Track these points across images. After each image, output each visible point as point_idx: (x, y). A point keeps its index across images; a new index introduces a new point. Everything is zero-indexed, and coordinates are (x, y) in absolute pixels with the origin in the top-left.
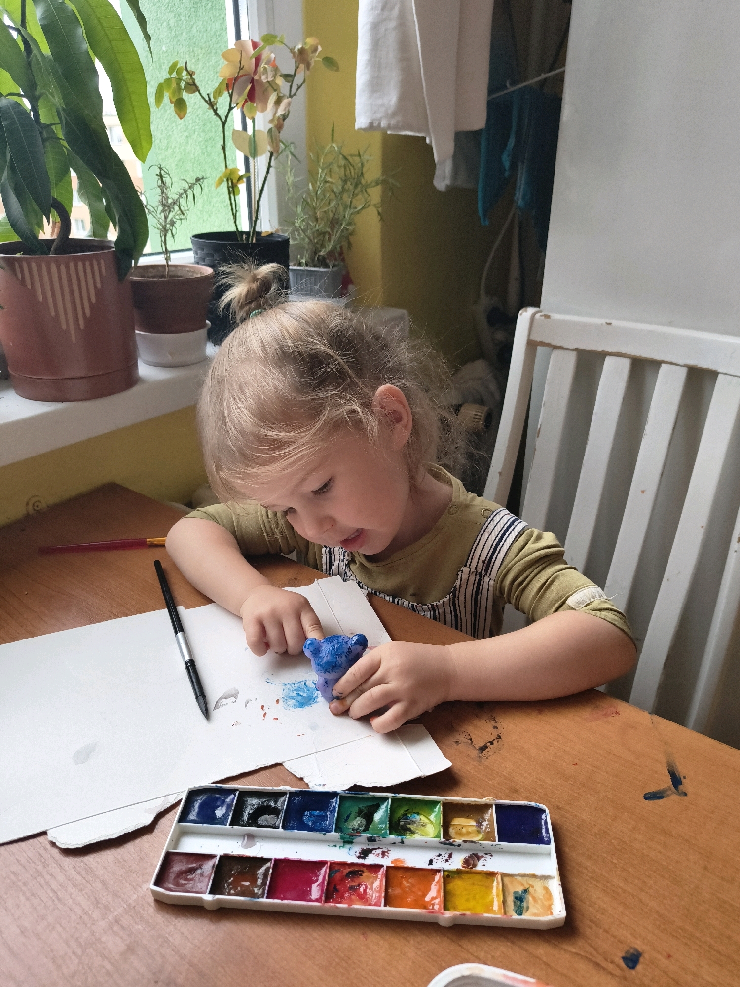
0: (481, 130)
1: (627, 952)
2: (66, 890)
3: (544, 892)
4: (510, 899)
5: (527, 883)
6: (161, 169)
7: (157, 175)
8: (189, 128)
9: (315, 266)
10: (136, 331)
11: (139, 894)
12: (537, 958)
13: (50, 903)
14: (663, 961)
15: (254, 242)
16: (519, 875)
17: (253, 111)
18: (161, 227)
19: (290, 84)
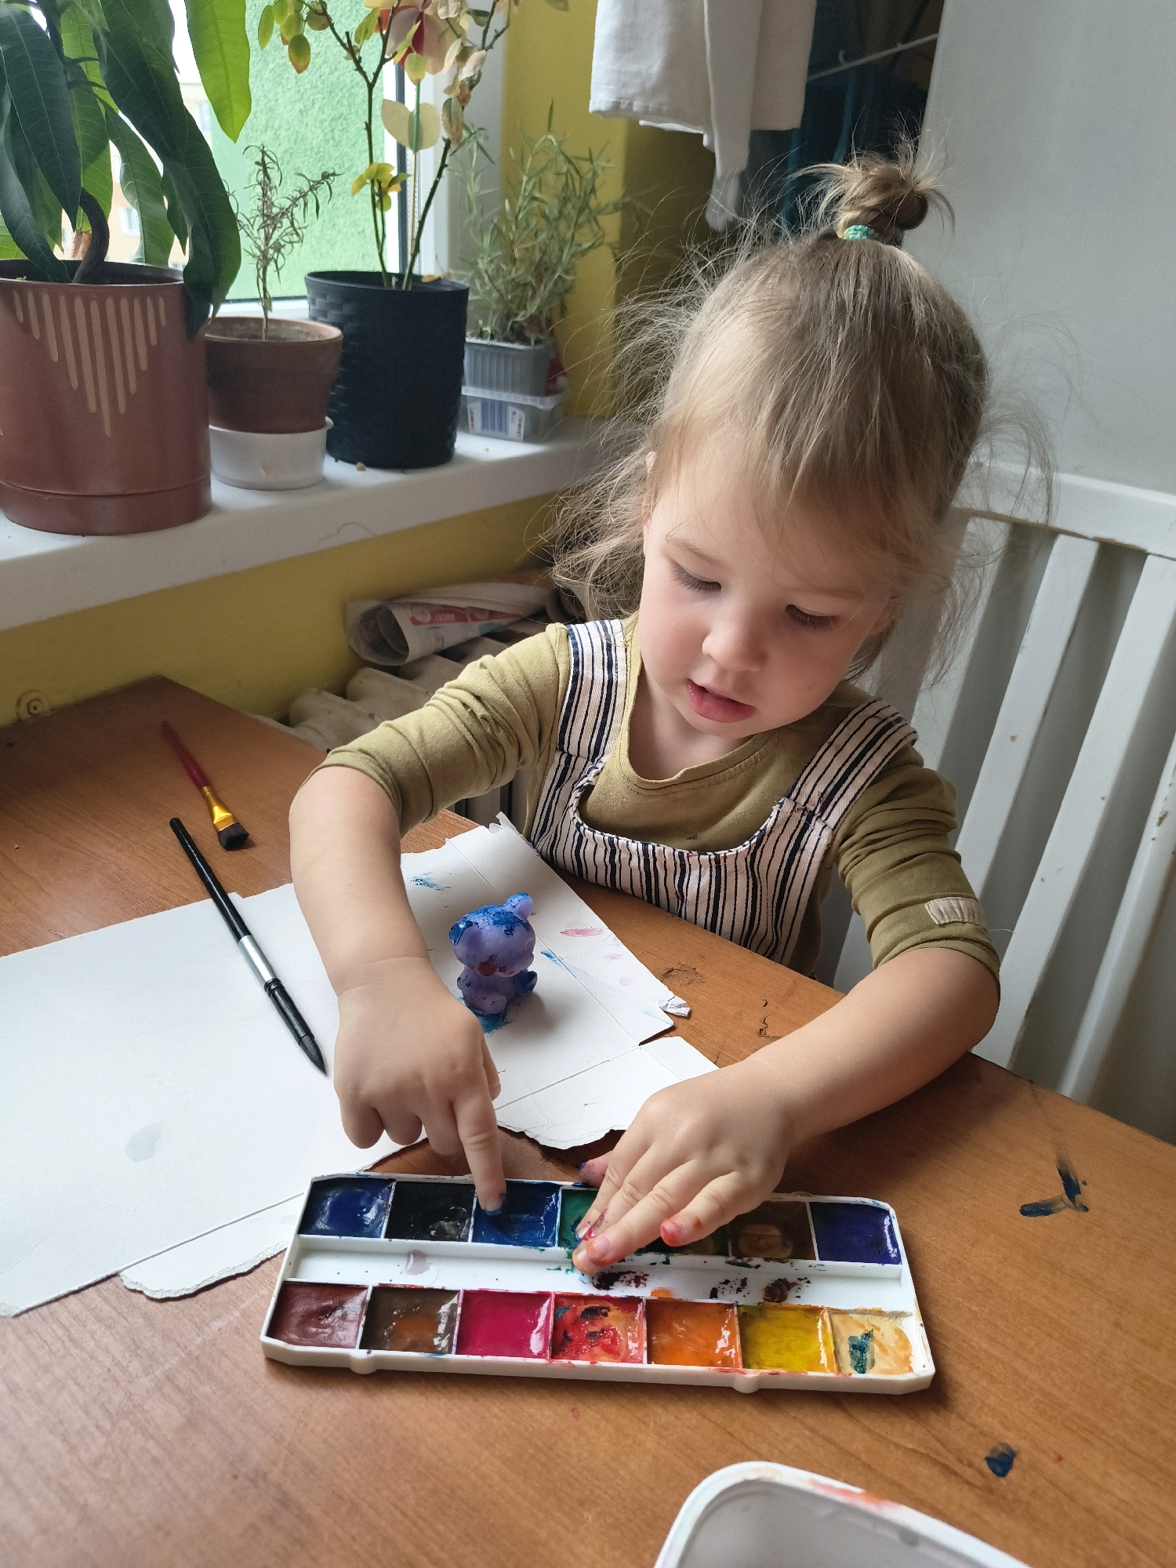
0: (792, 130)
1: (994, 1450)
2: (84, 1326)
3: (897, 1337)
4: (845, 1349)
5: (869, 1323)
6: (263, 152)
7: (257, 163)
8: (305, 96)
9: (506, 340)
10: (211, 427)
11: (205, 1336)
12: (851, 1455)
13: (58, 1346)
14: (1051, 1467)
15: (410, 289)
16: (855, 1311)
17: (418, 69)
18: (259, 253)
19: (484, 28)
